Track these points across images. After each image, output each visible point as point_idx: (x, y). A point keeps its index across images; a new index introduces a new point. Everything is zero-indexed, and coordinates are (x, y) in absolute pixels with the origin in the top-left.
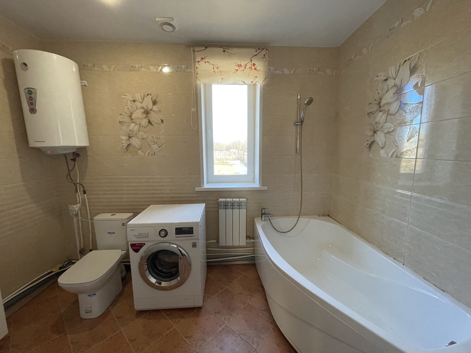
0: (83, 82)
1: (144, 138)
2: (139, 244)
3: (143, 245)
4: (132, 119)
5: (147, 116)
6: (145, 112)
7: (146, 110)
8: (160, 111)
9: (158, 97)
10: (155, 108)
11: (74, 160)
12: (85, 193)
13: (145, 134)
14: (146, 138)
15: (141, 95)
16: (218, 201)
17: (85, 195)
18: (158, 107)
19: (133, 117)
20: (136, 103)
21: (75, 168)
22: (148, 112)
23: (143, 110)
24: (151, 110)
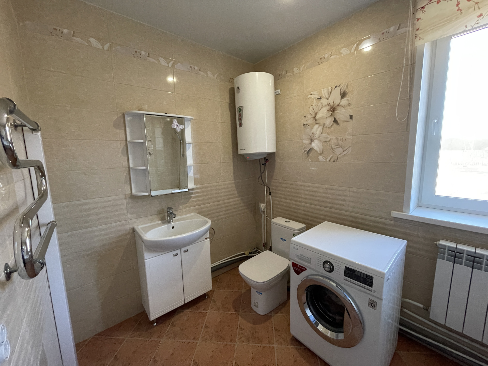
0: (277, 92)
1: (327, 140)
2: (300, 266)
3: (304, 269)
4: (316, 120)
5: (333, 114)
6: (331, 109)
7: (332, 106)
8: (349, 104)
9: (349, 86)
10: (344, 102)
11: (264, 164)
12: (270, 195)
13: (328, 136)
14: (329, 141)
15: (328, 90)
16: (437, 244)
17: (271, 196)
18: (348, 100)
19: (317, 118)
20: (322, 101)
21: (265, 172)
22: (334, 109)
23: (328, 108)
24: (338, 105)
